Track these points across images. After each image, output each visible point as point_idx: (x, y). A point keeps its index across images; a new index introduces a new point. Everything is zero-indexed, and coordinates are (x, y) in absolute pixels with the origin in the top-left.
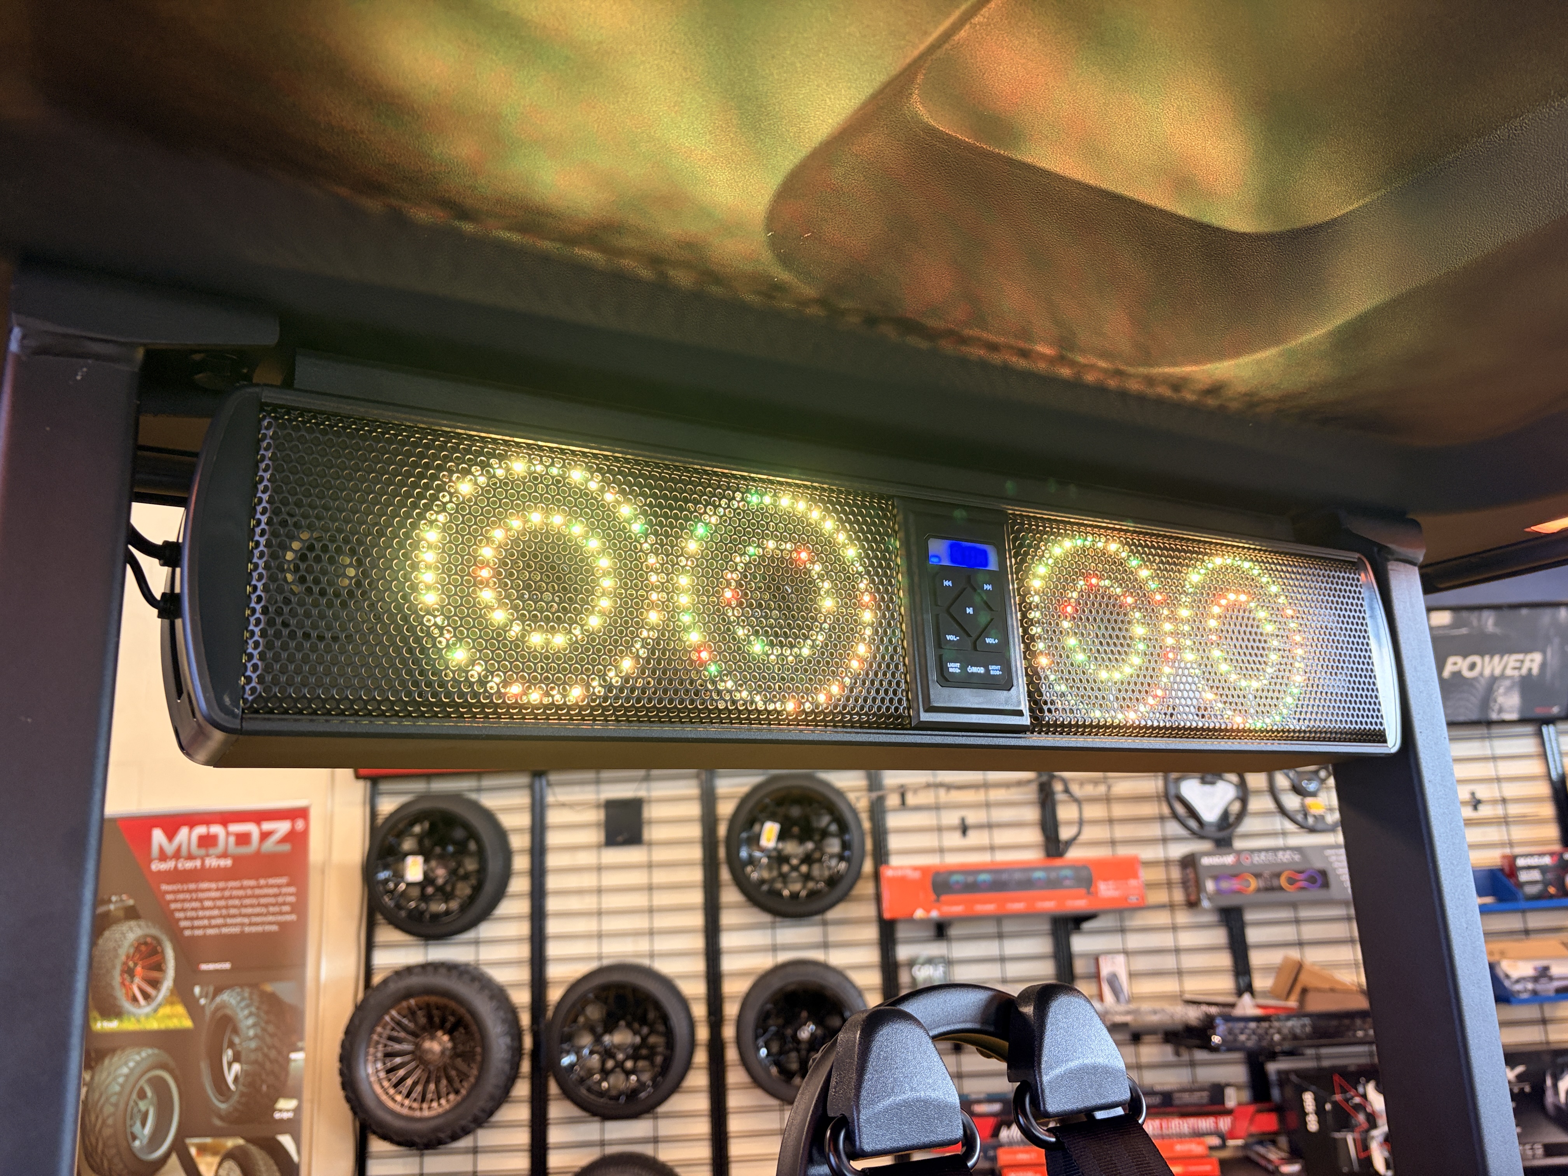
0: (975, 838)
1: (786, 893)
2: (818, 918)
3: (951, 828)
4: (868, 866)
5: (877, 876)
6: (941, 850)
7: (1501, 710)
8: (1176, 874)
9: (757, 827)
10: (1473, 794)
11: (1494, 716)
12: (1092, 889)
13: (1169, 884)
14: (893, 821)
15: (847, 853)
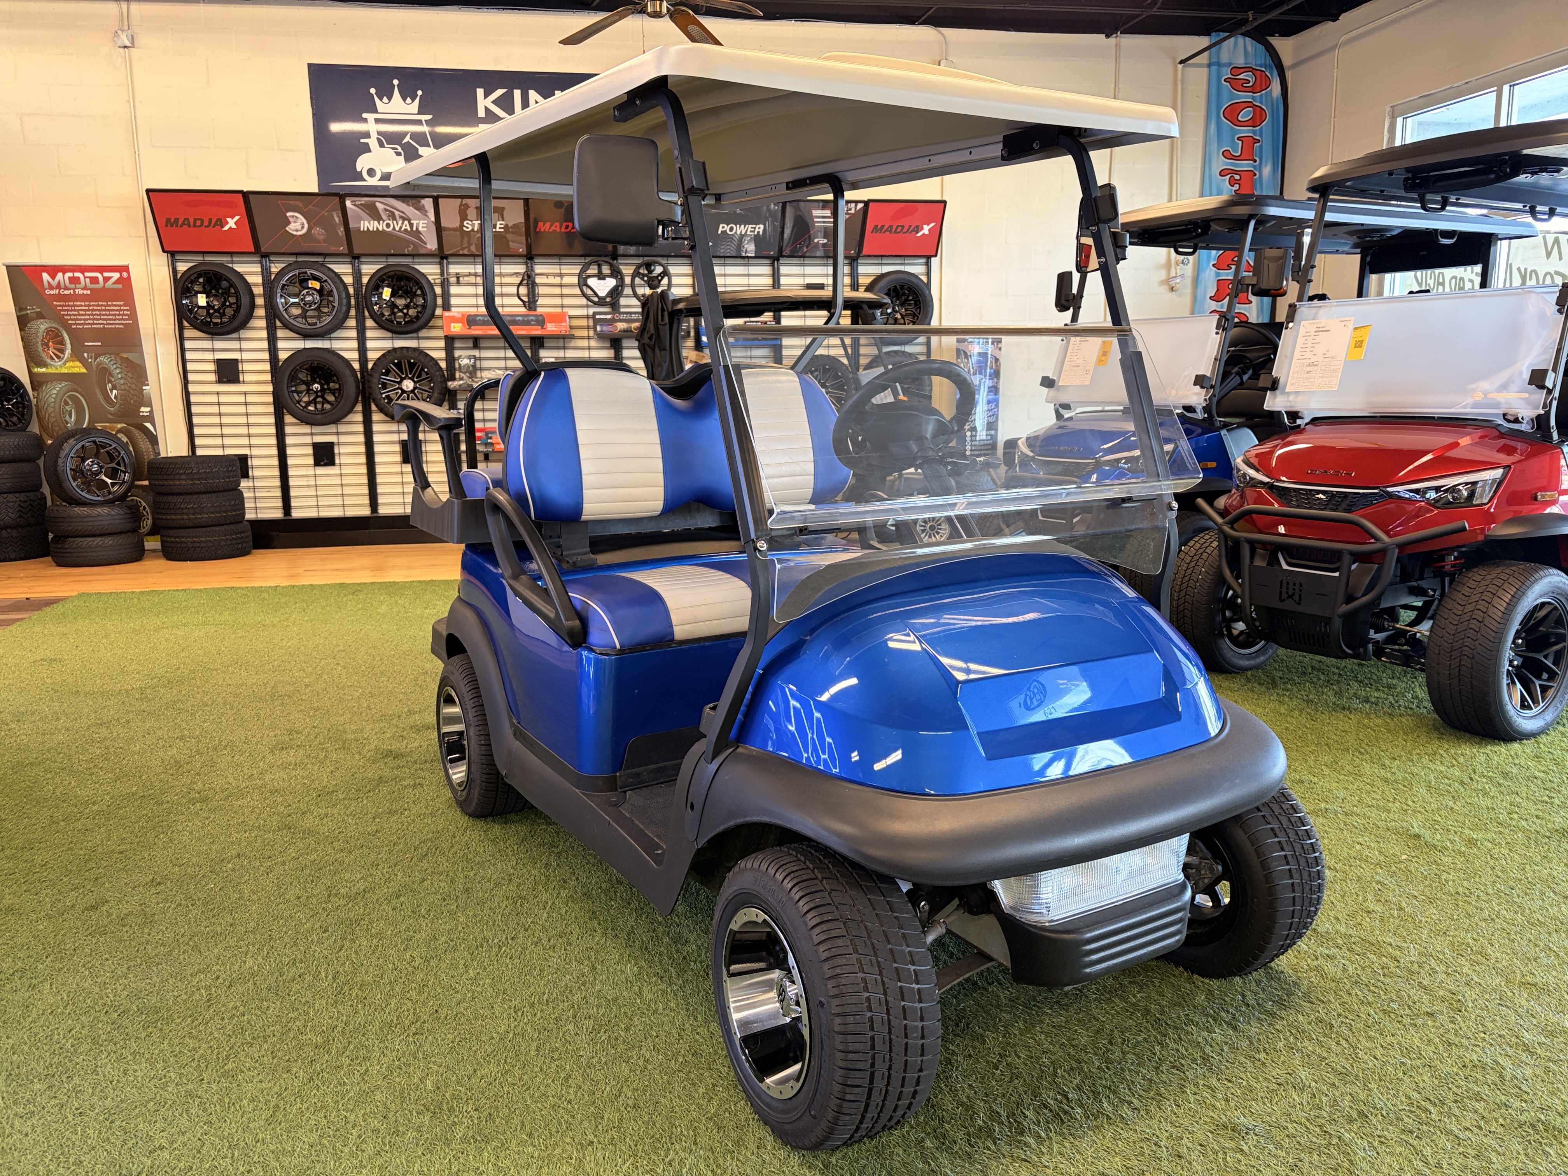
1: (395, 323)
2: (414, 335)
4: (438, 311)
5: (442, 317)
7: (746, 252)
8: (590, 322)
9: (380, 290)
11: (744, 254)
12: (546, 326)
14: (453, 290)
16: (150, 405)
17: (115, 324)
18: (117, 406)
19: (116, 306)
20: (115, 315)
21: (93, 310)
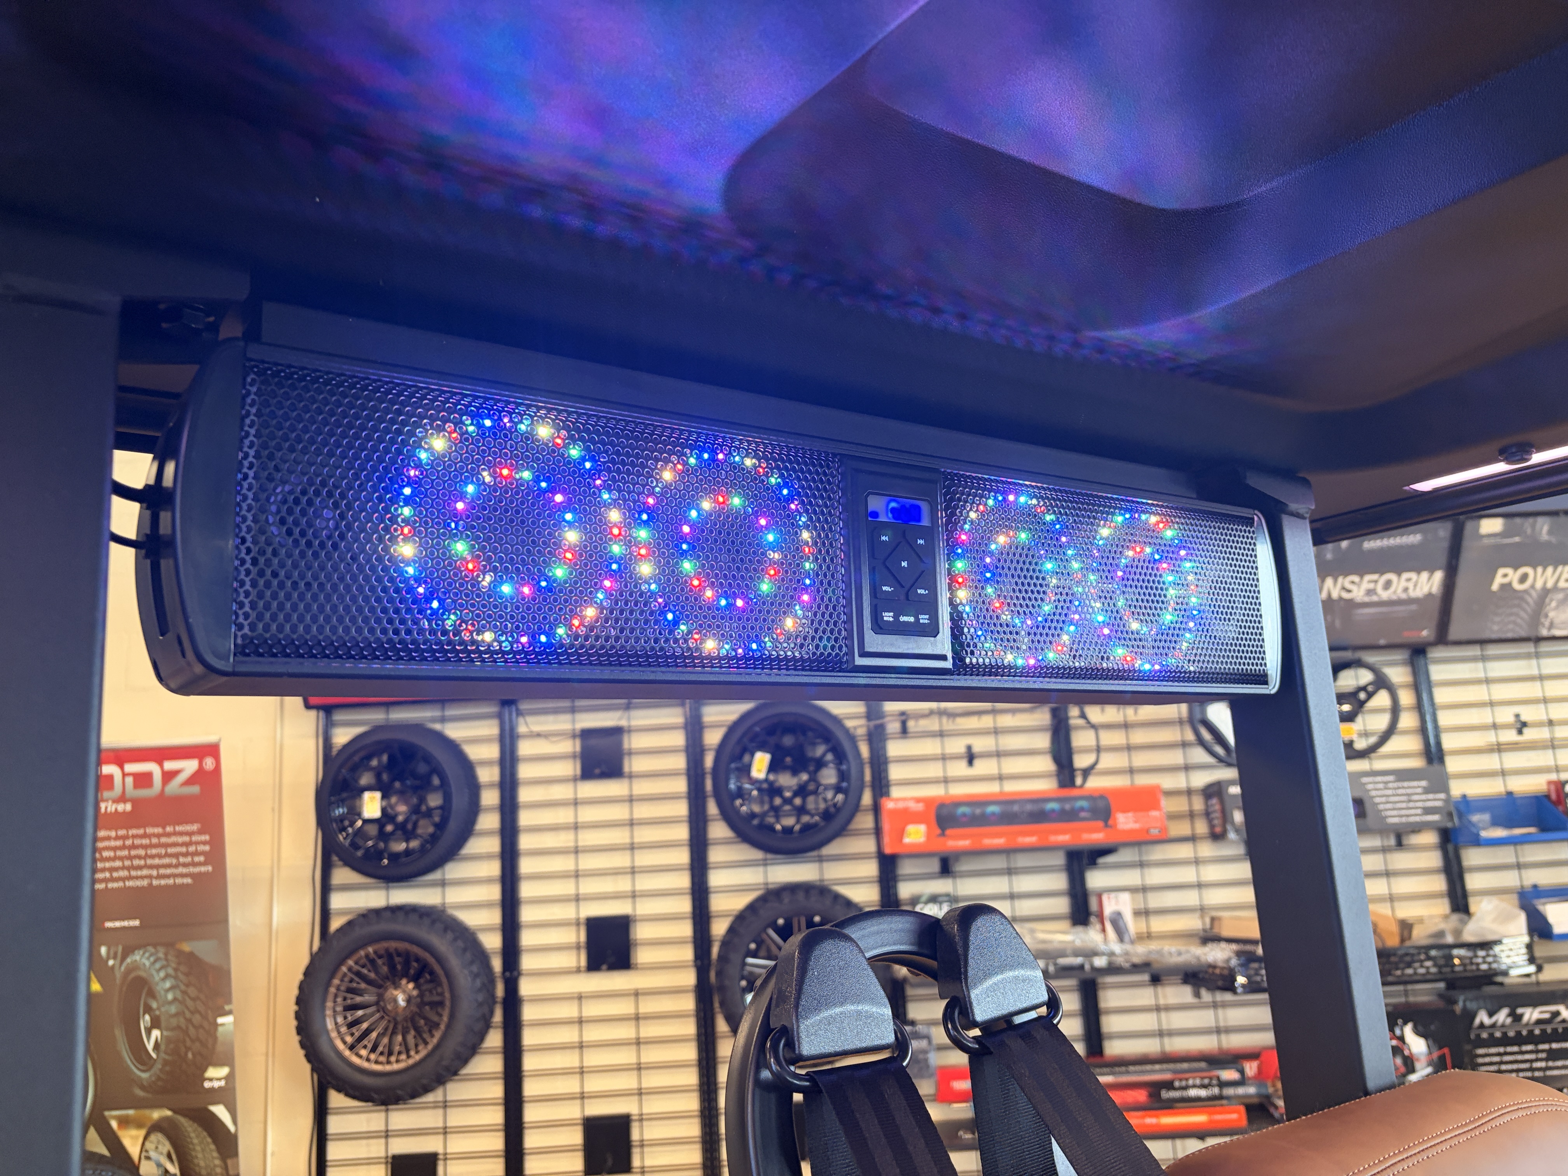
0: (982, 767)
1: (778, 827)
2: (814, 853)
3: (955, 757)
4: (867, 798)
5: (876, 809)
6: (946, 781)
7: (1551, 626)
8: (1198, 804)
9: (746, 758)
10: (1517, 716)
11: (1544, 632)
12: (1110, 822)
13: (1192, 815)
14: (894, 748)
15: (844, 784)
16: (227, 1060)
17: (175, 876)
18: (159, 1066)
19: (181, 834)
20: (176, 855)
21: (134, 847)
